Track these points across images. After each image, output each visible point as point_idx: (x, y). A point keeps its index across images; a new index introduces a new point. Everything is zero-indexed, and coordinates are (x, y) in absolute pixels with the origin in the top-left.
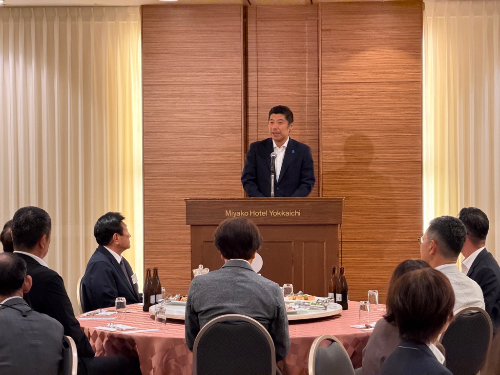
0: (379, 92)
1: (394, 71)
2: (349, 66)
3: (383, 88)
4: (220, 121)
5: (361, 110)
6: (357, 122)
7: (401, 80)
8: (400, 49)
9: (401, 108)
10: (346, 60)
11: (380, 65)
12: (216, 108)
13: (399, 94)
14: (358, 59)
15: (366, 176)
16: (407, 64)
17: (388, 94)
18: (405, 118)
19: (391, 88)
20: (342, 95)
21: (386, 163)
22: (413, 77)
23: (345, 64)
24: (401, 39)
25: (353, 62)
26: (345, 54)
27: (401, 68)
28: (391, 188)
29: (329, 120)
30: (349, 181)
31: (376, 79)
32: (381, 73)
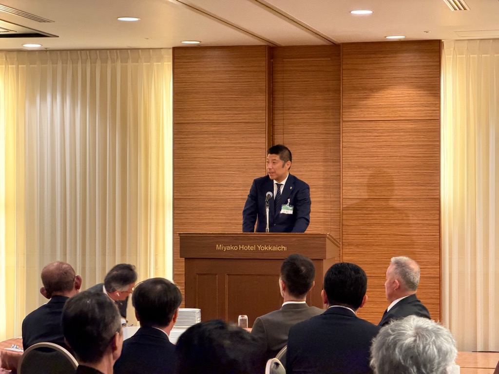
0: (398, 129)
1: (413, 109)
2: (369, 104)
3: (402, 125)
4: (245, 158)
5: (381, 147)
6: (376, 159)
7: (420, 118)
8: (419, 87)
9: (420, 145)
10: (366, 98)
11: (398, 103)
12: (242, 145)
13: (418, 132)
14: (378, 98)
15: (385, 212)
16: (426, 103)
17: (407, 132)
18: (423, 155)
19: (410, 126)
20: (362, 132)
21: (405, 200)
22: (432, 115)
23: (364, 102)
24: (420, 78)
25: (373, 100)
26: (365, 93)
27: (420, 107)
28: (409, 224)
29: (349, 157)
30: (368, 217)
31: (394, 117)
32: (400, 111)
